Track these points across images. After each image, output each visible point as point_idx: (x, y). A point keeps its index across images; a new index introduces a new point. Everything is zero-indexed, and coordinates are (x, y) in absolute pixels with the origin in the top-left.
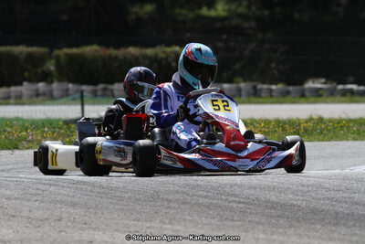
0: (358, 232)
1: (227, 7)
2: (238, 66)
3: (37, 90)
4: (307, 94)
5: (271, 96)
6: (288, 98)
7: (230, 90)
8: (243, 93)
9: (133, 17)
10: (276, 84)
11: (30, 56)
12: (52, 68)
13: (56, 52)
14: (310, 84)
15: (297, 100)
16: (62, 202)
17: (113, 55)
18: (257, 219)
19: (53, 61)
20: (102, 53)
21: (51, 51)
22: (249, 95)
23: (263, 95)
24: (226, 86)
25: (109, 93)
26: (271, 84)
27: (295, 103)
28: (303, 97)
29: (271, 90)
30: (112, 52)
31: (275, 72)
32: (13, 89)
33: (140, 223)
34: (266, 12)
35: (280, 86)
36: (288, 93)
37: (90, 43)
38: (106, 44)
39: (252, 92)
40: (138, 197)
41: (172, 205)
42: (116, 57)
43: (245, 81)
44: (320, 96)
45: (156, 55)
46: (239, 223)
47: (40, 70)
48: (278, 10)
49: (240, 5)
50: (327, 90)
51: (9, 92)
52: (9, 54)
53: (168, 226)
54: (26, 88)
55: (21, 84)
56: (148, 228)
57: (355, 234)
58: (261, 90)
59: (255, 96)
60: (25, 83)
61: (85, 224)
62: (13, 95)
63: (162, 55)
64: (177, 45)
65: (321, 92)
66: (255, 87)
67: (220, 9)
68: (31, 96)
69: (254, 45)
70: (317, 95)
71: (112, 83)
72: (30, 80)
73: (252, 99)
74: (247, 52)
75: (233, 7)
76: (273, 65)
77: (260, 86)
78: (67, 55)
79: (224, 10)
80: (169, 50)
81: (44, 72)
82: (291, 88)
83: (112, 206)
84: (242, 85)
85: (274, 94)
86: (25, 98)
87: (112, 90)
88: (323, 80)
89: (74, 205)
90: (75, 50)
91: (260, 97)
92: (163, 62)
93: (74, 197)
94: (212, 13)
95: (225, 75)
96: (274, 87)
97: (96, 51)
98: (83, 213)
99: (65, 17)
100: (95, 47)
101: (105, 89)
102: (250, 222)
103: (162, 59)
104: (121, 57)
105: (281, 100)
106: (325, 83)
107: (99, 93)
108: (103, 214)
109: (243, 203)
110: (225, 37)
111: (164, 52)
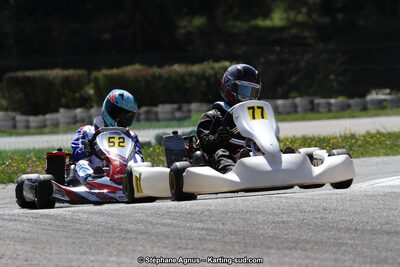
0: (313, 255)
1: (285, 16)
2: (293, 80)
3: (75, 117)
4: (369, 106)
5: (330, 111)
6: (348, 112)
7: (284, 106)
8: (300, 109)
9: (183, 31)
10: (336, 97)
11: (66, 80)
12: (91, 92)
13: (95, 74)
14: (373, 96)
15: (357, 114)
16: (13, 238)
17: (157, 75)
18: (212, 247)
19: (92, 85)
20: (144, 73)
21: (89, 74)
22: (306, 111)
23: (321, 110)
24: (280, 102)
25: (153, 116)
26: (330, 97)
27: (353, 117)
28: (364, 110)
29: (329, 105)
30: (156, 70)
31: (335, 84)
32: (48, 116)
33: (85, 257)
34: (327, 20)
35: (341, 99)
36: (348, 106)
37: (132, 63)
38: (148, 63)
39: (309, 107)
40: (97, 228)
41: (129, 235)
42: (160, 77)
43: (301, 95)
44: (384, 108)
45: (204, 72)
46: (192, 251)
47: (77, 95)
48: (340, 16)
49: (299, 12)
50: (391, 101)
51: (45, 121)
52: (42, 79)
53: (115, 259)
54: (62, 115)
55: (57, 111)
56: (92, 261)
57: (308, 257)
58: (318, 104)
59: (312, 111)
60: (62, 110)
61: (26, 261)
62: (48, 123)
63: (211, 72)
64: (226, 60)
65: (385, 104)
66: (312, 102)
67: (277, 19)
68: (68, 124)
69: (309, 56)
70: (381, 107)
71: (156, 105)
72: (68, 107)
73: (309, 115)
74: (303, 64)
75: (292, 15)
76: (332, 77)
77: (317, 101)
78: (106, 76)
79: (281, 19)
80: (217, 65)
81: (82, 96)
82: (352, 101)
83: (65, 239)
84: (298, 100)
85: (333, 108)
86: (62, 126)
87: (156, 113)
88: (388, 91)
89: (24, 241)
90: (115, 71)
91: (318, 112)
92: (212, 79)
93: (28, 232)
94: (268, 23)
95: (280, 90)
96: (333, 101)
97: (138, 70)
98: (29, 249)
99: (107, 36)
100: (137, 67)
101: (148, 112)
102: (204, 249)
103: (210, 76)
104: (166, 76)
105: (340, 114)
106: (390, 94)
107: (142, 117)
108: (50, 249)
109: (206, 229)
110: (277, 48)
111: (212, 68)
